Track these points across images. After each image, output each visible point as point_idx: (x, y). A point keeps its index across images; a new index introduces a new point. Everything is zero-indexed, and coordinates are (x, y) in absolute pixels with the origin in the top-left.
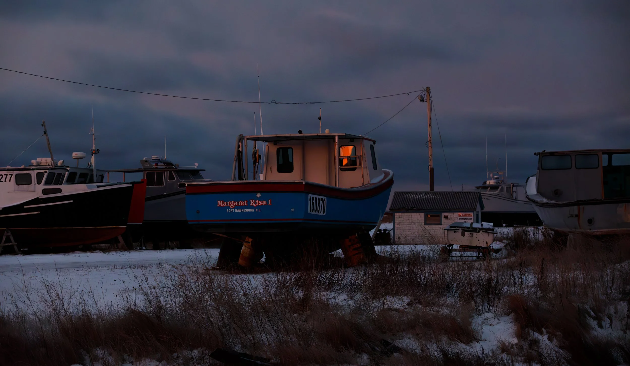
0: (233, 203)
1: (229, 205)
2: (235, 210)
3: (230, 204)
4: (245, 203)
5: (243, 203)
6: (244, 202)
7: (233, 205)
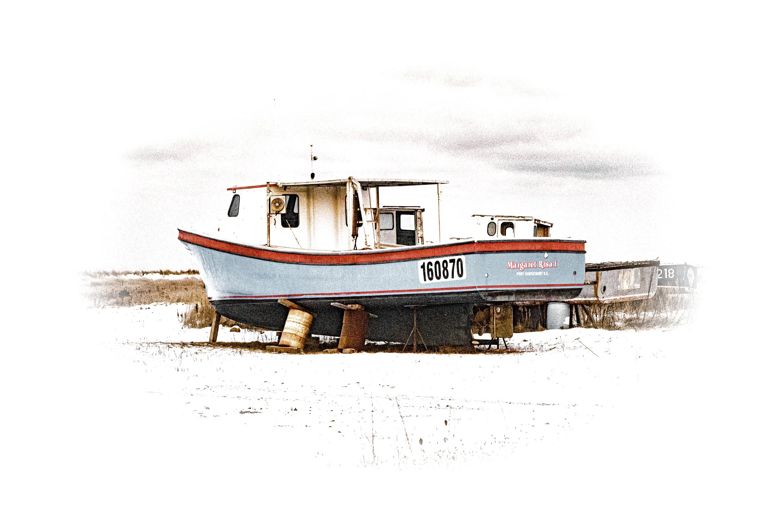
0: (523, 266)
1: (518, 267)
2: (524, 274)
3: (520, 266)
4: (534, 265)
5: (532, 264)
6: (534, 263)
7: (523, 267)
